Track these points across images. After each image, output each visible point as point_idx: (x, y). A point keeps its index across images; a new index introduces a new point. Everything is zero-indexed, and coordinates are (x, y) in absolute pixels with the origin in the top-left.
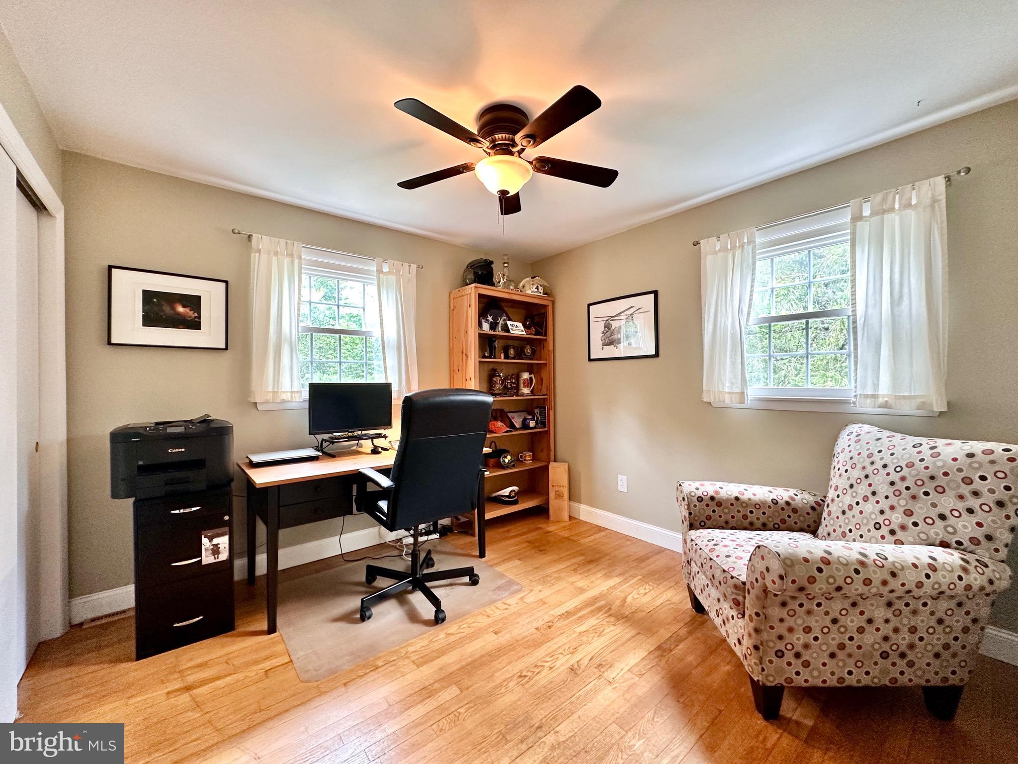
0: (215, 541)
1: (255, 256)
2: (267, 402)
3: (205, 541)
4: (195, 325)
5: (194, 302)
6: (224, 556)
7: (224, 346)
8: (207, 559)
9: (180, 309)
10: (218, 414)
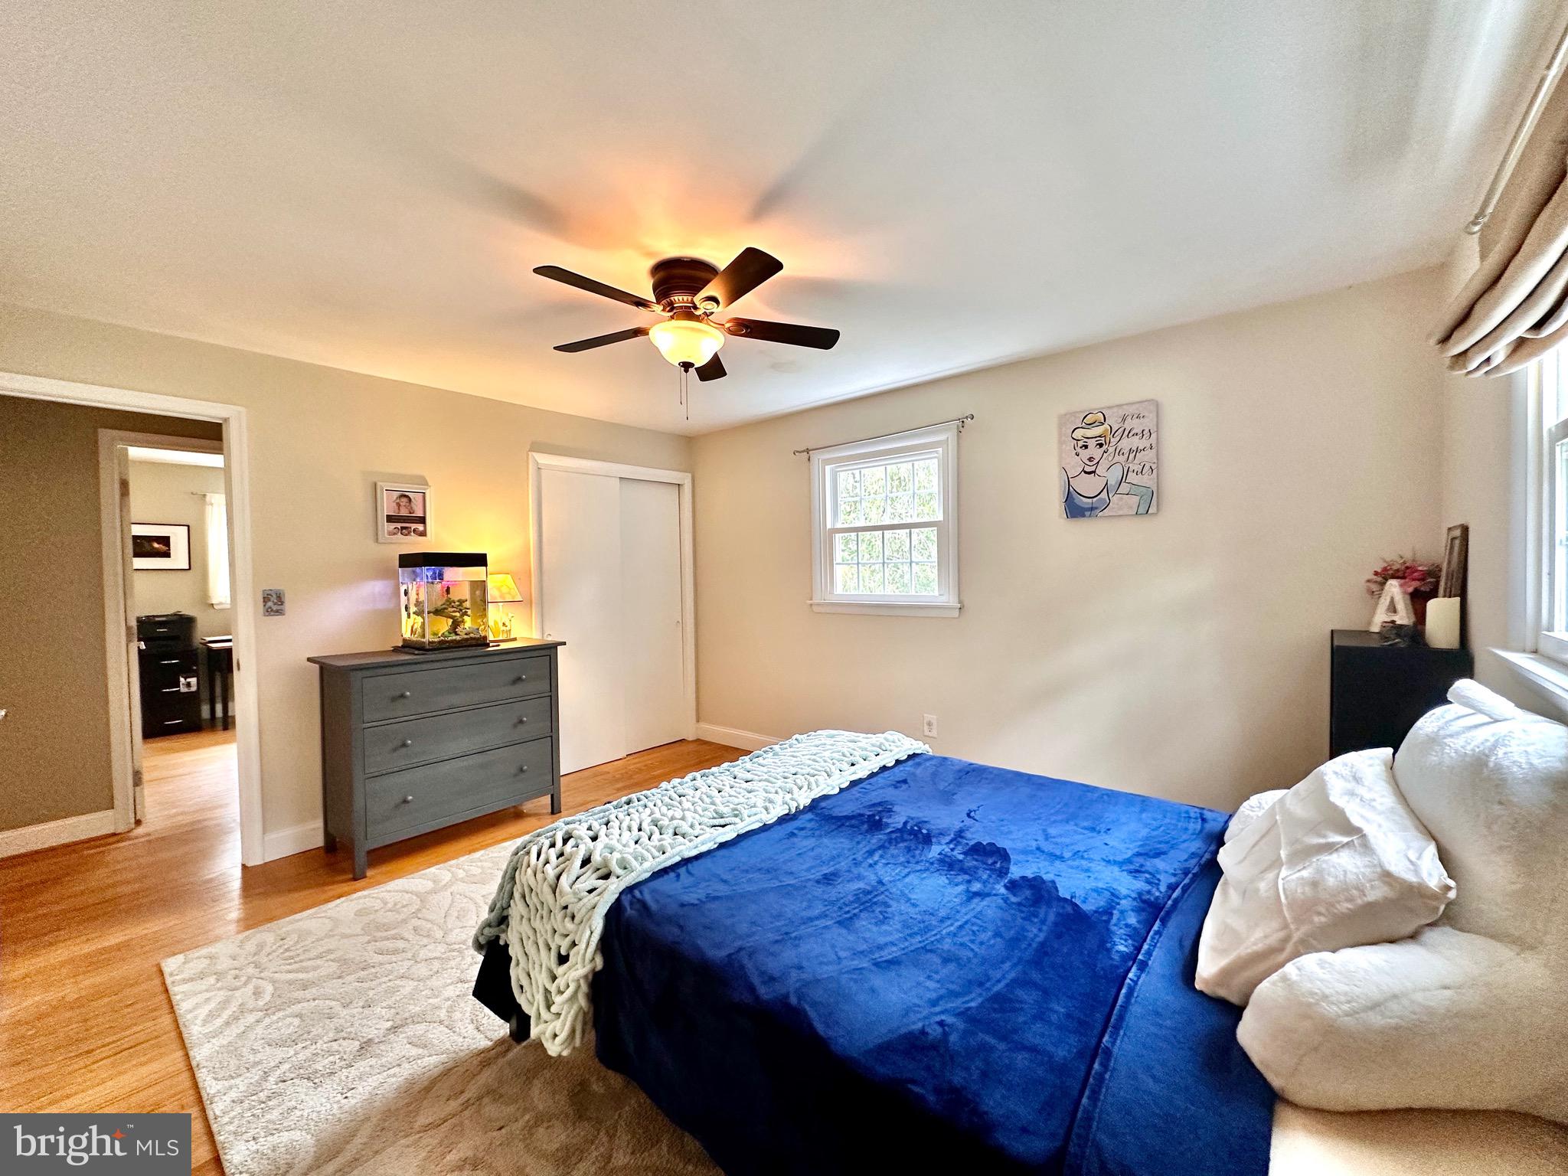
0: (189, 680)
1: (208, 509)
2: (220, 604)
3: (182, 680)
4: (167, 555)
5: (165, 540)
6: (194, 689)
7: (187, 567)
8: (183, 689)
9: (156, 545)
10: (187, 611)
